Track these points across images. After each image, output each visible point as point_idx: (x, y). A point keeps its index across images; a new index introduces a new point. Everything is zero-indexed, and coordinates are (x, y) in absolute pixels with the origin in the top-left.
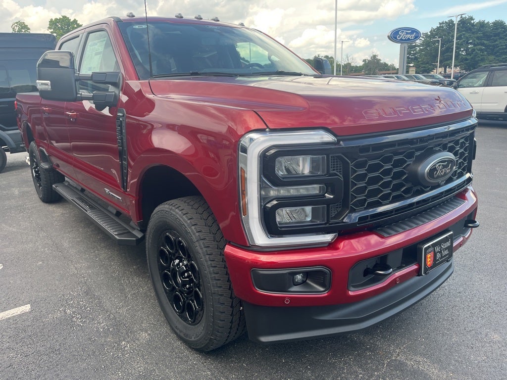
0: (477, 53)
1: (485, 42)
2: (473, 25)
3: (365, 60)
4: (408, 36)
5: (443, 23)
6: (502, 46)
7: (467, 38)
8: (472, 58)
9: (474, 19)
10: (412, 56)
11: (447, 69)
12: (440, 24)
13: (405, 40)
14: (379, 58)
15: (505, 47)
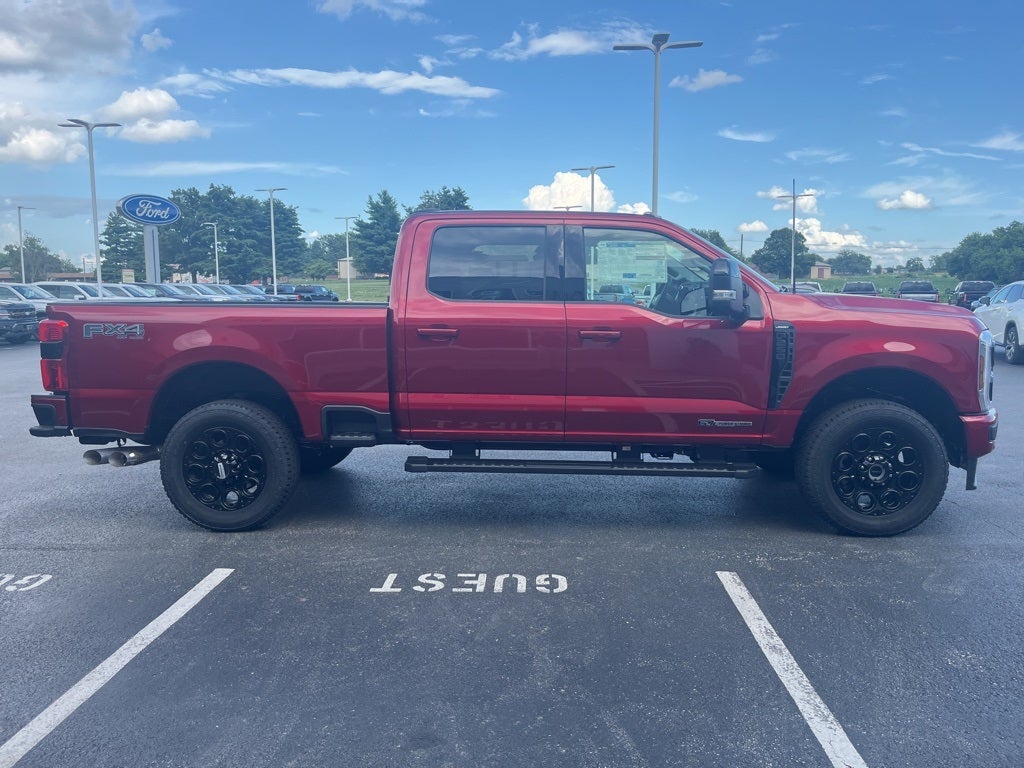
0: (247, 251)
1: (259, 233)
2: (234, 202)
3: (11, 246)
4: (158, 212)
5: (178, 193)
6: (285, 241)
7: (227, 224)
8: (240, 260)
9: (233, 193)
10: (122, 247)
11: (198, 276)
12: (174, 193)
13: (152, 219)
14: (42, 245)
15: (290, 243)
